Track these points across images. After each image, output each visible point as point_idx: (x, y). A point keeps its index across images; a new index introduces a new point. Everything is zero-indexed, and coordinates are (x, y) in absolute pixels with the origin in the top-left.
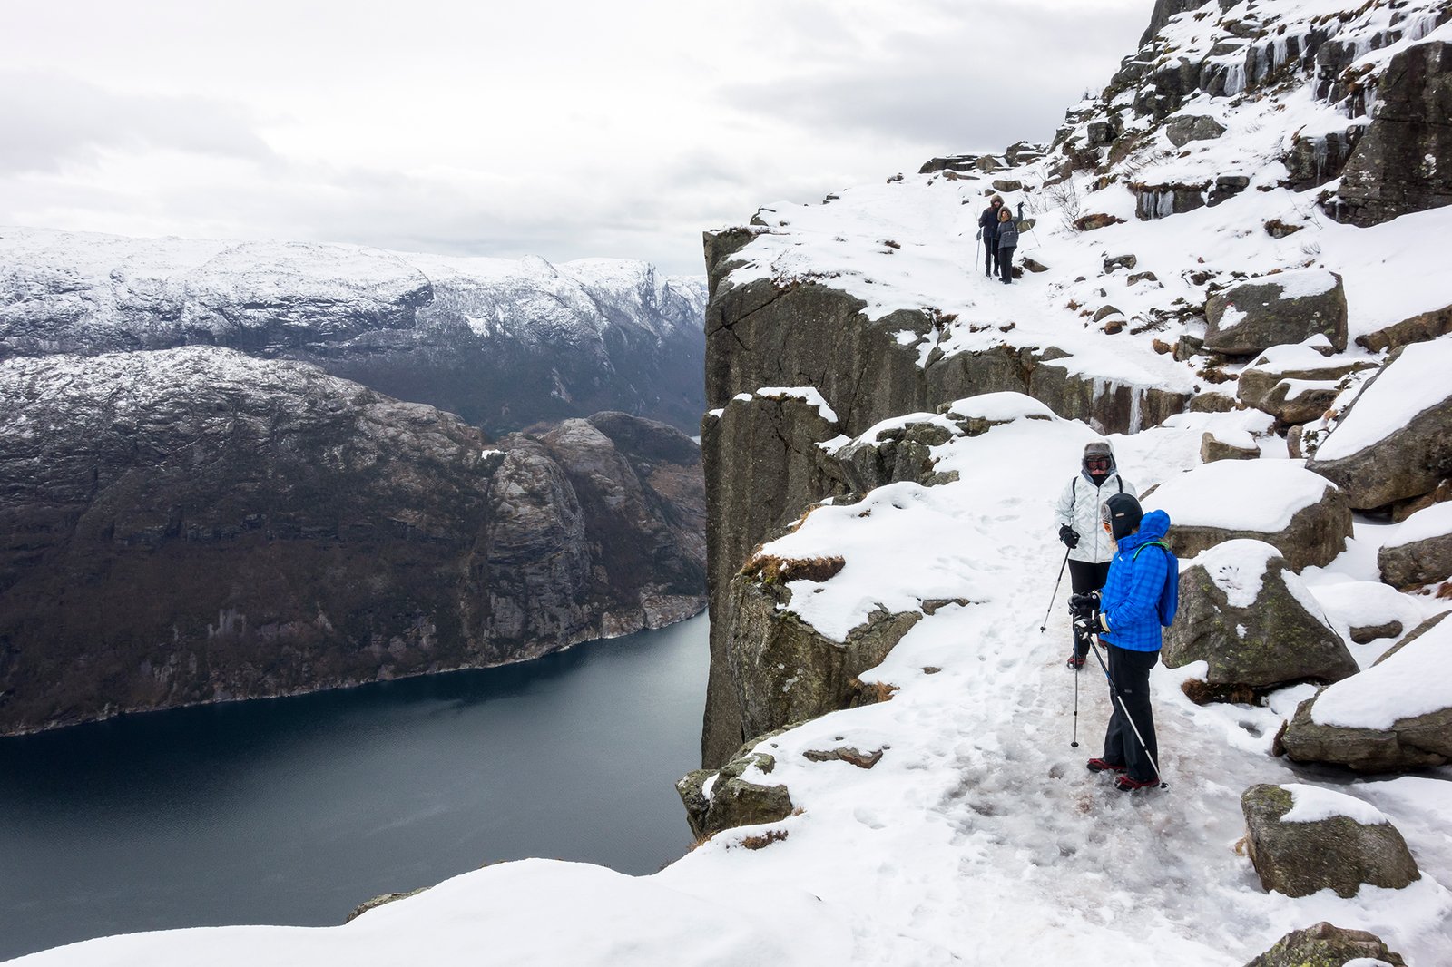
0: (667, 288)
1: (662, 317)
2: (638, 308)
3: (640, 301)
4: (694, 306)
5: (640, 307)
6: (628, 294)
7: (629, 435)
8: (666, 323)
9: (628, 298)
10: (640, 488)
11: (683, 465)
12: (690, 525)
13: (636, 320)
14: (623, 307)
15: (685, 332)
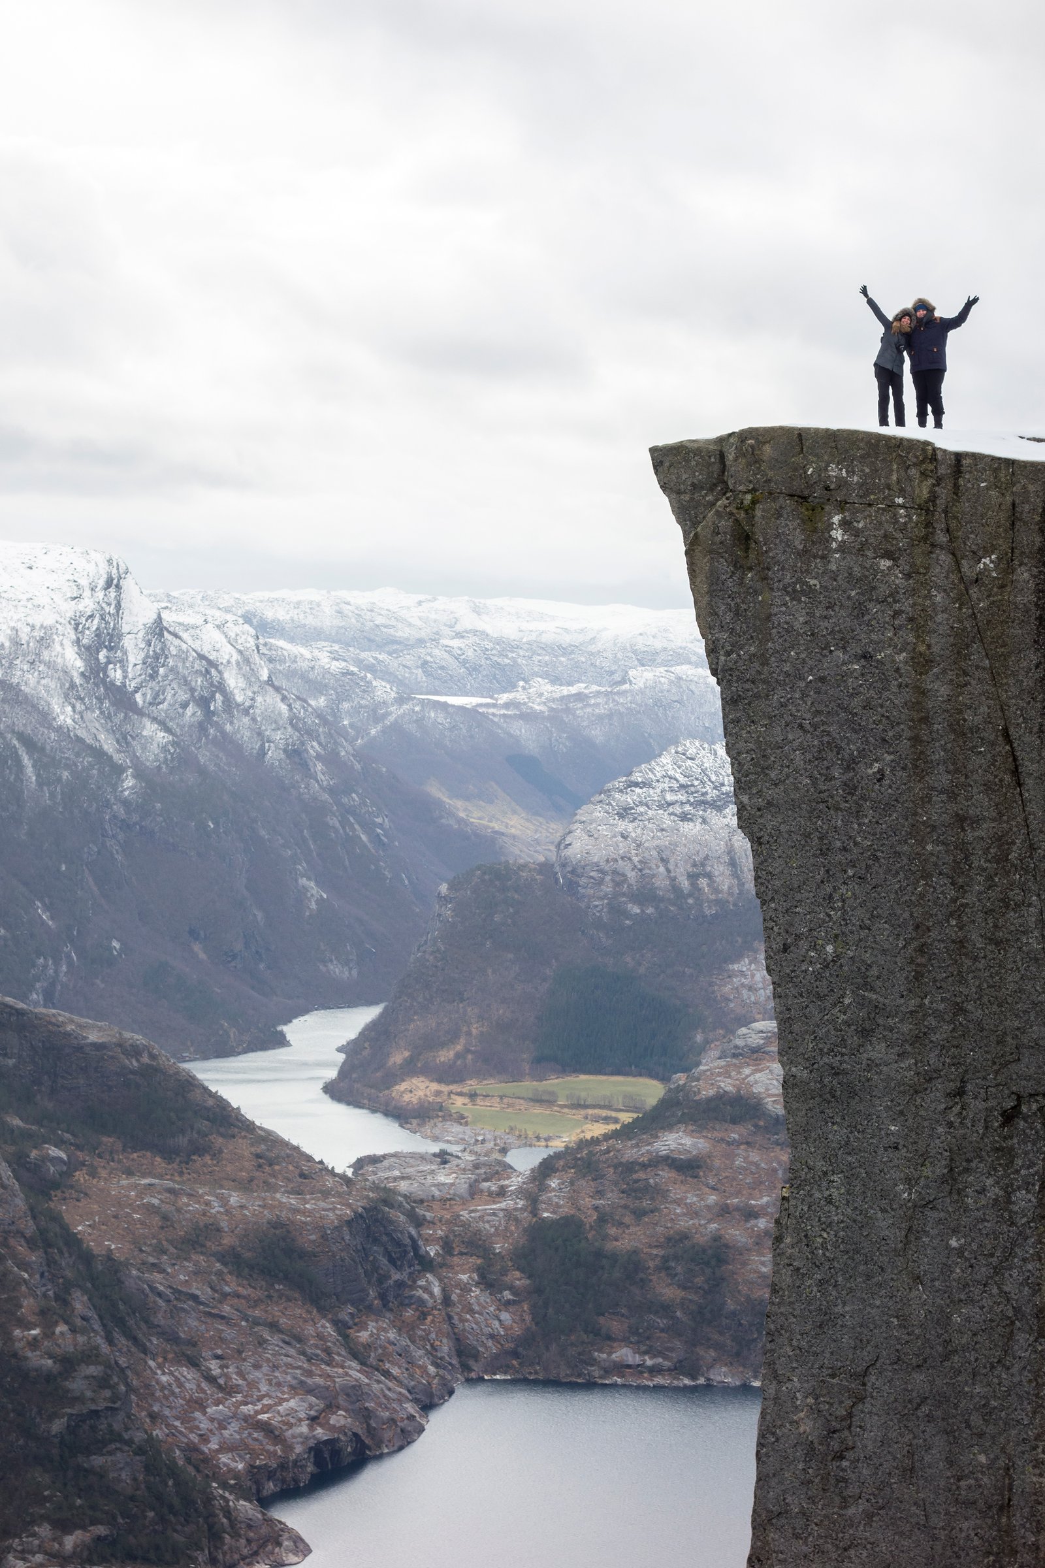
0: (158, 629)
1: (140, 713)
2: (73, 686)
3: (79, 664)
4: (233, 681)
5: (78, 680)
6: (44, 642)
7: (11, 1062)
8: (149, 729)
9: (46, 655)
10: (29, 1228)
11: (169, 1154)
12: (174, 1339)
13: (65, 715)
14: (29, 680)
15: (204, 757)
